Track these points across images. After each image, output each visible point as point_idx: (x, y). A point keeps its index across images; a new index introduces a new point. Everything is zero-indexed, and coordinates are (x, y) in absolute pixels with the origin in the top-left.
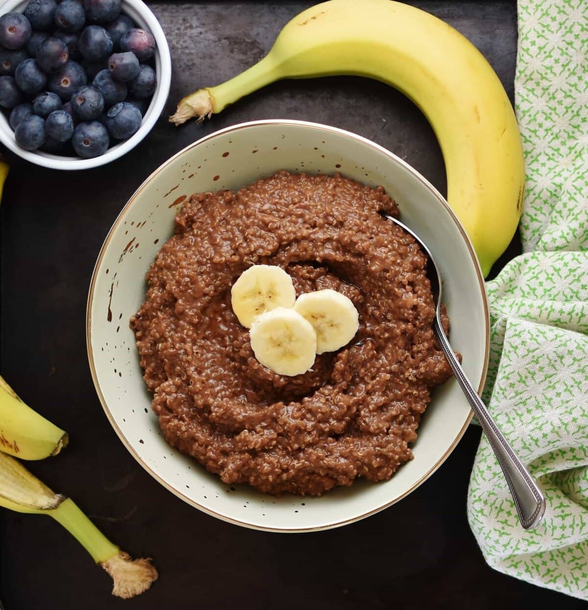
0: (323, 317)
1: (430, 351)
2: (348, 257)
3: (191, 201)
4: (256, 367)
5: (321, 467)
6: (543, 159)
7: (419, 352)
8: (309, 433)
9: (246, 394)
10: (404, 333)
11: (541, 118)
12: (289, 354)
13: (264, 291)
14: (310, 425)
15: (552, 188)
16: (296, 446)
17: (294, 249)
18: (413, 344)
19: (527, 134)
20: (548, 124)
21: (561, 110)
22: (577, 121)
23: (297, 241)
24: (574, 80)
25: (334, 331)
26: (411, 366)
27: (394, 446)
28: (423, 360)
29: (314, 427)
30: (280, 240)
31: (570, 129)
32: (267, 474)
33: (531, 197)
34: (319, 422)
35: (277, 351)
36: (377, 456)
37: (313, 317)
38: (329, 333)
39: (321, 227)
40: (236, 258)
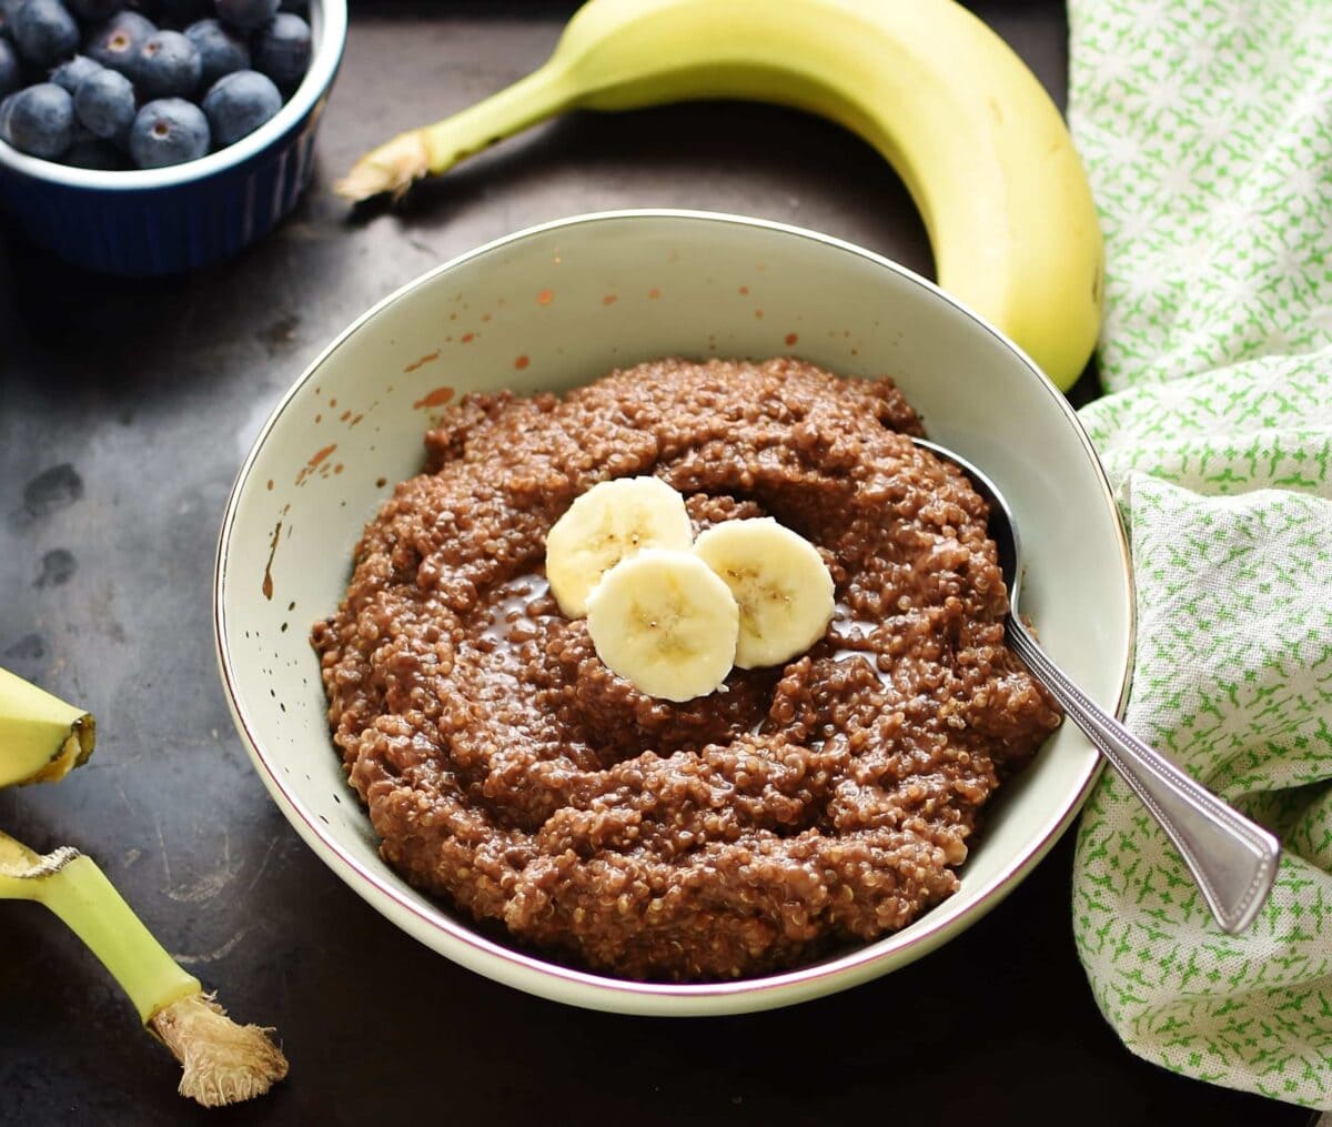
0: (755, 575)
1: (998, 667)
2: (812, 476)
3: (464, 404)
4: (597, 673)
5: (744, 885)
6: (1137, 249)
7: (971, 665)
8: (718, 811)
9: (571, 755)
10: (936, 627)
11: (1129, 176)
12: (675, 648)
13: (621, 532)
14: (717, 794)
15: (1165, 291)
16: (684, 835)
17: (692, 458)
18: (956, 649)
19: (1103, 203)
20: (1145, 187)
21: (1170, 151)
22: (1208, 174)
23: (697, 444)
24: (1195, 92)
25: (779, 609)
26: (953, 692)
27: (916, 852)
28: (981, 681)
29: (730, 801)
30: (662, 440)
31: (1193, 192)
32: (615, 895)
33: (1122, 310)
34: (740, 791)
35: (647, 640)
36: (875, 865)
37: (733, 575)
38: (766, 614)
39: (753, 419)
40: (561, 479)
